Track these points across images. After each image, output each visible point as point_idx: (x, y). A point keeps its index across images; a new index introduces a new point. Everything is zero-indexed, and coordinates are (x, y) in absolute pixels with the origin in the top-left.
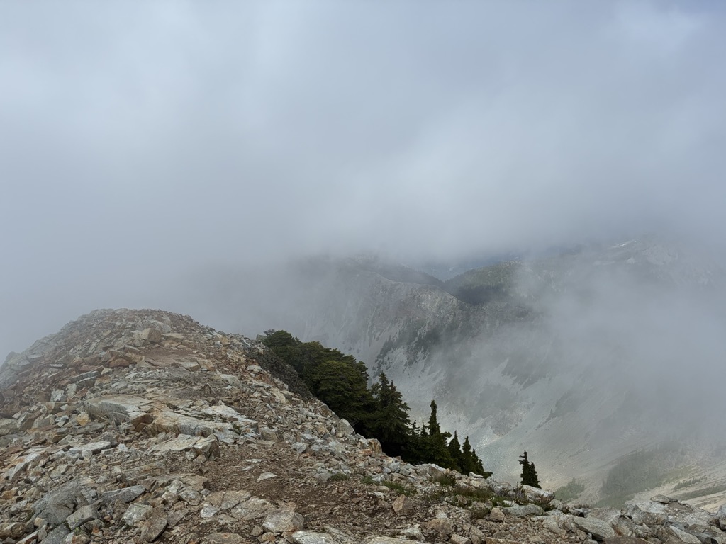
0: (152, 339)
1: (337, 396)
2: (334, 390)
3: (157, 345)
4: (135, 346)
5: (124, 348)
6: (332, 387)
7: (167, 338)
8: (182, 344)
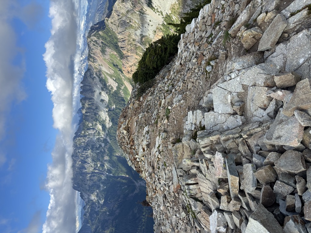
0: (127, 130)
1: (159, 62)
2: (156, 62)
3: (129, 128)
4: (128, 135)
5: (128, 139)
6: (155, 63)
7: (128, 125)
8: (130, 120)
